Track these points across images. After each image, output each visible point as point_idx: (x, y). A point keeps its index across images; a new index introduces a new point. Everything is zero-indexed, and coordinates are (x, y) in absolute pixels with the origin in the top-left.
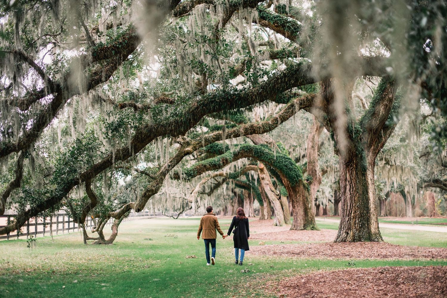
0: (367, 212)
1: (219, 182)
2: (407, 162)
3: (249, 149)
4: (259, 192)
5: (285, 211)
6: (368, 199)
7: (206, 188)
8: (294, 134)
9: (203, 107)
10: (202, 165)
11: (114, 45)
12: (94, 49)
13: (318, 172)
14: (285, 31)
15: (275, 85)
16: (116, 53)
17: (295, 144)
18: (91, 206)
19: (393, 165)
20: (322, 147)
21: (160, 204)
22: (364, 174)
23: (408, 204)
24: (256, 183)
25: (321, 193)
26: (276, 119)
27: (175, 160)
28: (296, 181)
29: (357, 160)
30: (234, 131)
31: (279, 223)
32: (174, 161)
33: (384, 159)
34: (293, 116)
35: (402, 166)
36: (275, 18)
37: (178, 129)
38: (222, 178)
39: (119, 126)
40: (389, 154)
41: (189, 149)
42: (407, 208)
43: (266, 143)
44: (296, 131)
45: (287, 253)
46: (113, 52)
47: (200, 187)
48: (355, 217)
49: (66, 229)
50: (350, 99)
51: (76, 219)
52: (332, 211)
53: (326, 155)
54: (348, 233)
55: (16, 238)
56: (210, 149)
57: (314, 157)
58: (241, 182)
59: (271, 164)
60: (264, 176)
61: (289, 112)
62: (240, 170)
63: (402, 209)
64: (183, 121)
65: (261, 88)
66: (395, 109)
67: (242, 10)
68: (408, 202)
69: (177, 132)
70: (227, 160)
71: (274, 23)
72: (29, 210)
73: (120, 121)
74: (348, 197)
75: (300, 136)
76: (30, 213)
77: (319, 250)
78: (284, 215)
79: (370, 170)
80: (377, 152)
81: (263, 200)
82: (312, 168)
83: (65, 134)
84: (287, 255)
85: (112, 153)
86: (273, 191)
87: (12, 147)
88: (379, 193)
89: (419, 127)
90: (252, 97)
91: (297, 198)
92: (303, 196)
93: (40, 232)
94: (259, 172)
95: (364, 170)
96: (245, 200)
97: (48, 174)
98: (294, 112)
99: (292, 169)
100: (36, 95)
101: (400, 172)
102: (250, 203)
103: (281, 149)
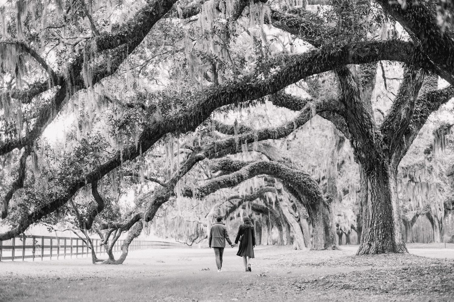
0: (391, 223)
1: (235, 206)
2: (433, 179)
3: (265, 166)
4: (278, 217)
5: (305, 234)
6: (391, 209)
7: (222, 211)
8: (313, 152)
9: (213, 100)
10: (216, 182)
11: (119, 34)
12: (99, 38)
13: (338, 189)
14: (300, 31)
15: (288, 75)
16: (122, 43)
17: (314, 164)
18: (98, 210)
19: (418, 182)
20: (343, 166)
21: (173, 229)
22: (386, 183)
23: (436, 229)
24: (274, 207)
25: (343, 217)
26: (292, 124)
27: (187, 167)
28: (315, 198)
29: (378, 167)
30: (248, 136)
31: (299, 246)
32: (185, 168)
33: (408, 176)
34: (309, 121)
35: (427, 183)
36: (288, 18)
37: (188, 125)
38: (238, 200)
39: (126, 123)
40: (414, 171)
41: (201, 154)
42: (435, 233)
43: (283, 159)
44: (314, 149)
45: (307, 264)
46: (119, 41)
47: (215, 210)
48: (377, 228)
49: (75, 254)
50: (369, 103)
51: (82, 224)
52: (355, 241)
53: (347, 174)
54: (370, 245)
55: (21, 260)
56: (224, 166)
57: (334, 173)
58: (258, 206)
59: (289, 181)
60: (282, 197)
61: (305, 116)
62: (256, 192)
63: (430, 236)
64: (192, 115)
65: (274, 78)
66: (417, 114)
67: (253, 5)
68: (436, 226)
69: (186, 128)
70: (242, 177)
71: (287, 24)
72: (33, 214)
73: (127, 118)
74: (369, 207)
75: (319, 155)
76: (34, 216)
77: (340, 261)
78: (304, 239)
79: (392, 178)
80: (399, 159)
81: (282, 225)
82: (332, 185)
83: (70, 138)
84: (306, 266)
85: (119, 152)
86: (291, 213)
87: (14, 143)
88: (404, 214)
89: (444, 137)
90: (264, 88)
91: (317, 216)
92: (323, 214)
93: (47, 256)
94: (277, 194)
95: (386, 177)
96: (262, 227)
97: (53, 177)
98: (310, 116)
99: (311, 186)
100: (38, 87)
101: (425, 190)
102: (268, 230)
103: (299, 166)
